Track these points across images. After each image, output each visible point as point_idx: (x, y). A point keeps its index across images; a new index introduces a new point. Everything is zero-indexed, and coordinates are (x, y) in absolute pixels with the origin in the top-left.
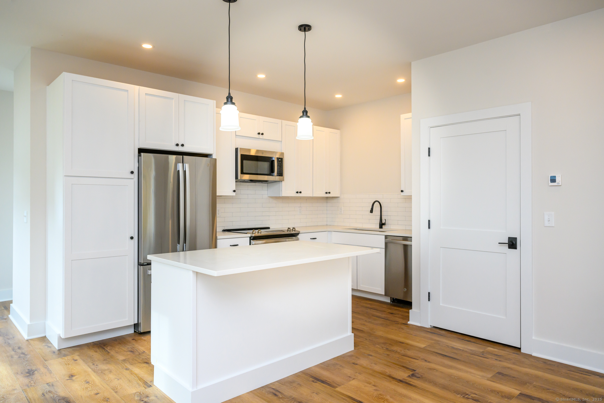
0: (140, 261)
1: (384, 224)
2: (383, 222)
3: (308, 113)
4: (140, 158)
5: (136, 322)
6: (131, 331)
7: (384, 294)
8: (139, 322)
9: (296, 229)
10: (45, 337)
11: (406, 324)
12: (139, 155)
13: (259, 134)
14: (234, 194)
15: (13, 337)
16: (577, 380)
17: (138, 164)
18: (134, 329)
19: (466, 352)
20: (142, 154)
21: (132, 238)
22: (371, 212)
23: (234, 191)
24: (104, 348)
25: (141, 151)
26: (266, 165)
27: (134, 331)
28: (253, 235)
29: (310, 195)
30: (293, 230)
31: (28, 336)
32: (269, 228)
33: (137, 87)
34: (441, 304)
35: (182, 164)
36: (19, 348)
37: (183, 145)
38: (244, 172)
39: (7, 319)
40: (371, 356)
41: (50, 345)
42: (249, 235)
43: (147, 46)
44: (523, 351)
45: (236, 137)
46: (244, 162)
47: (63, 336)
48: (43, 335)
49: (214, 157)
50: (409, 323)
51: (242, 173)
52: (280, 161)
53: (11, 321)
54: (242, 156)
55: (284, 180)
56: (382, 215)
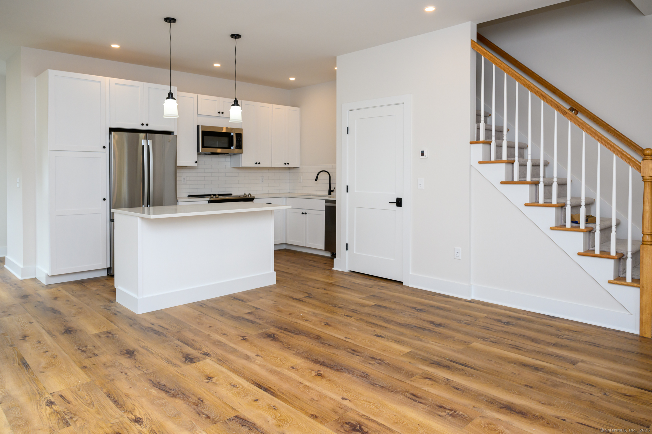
0: (111, 218)
1: (333, 191)
2: (332, 189)
3: (238, 103)
4: (110, 135)
5: (109, 267)
6: (105, 273)
7: (324, 249)
8: (111, 266)
9: (252, 195)
10: (36, 278)
11: (331, 270)
12: (110, 133)
13: (219, 113)
14: (196, 165)
15: (10, 279)
16: (425, 299)
17: (109, 140)
18: (108, 273)
19: (361, 285)
20: (112, 132)
21: (104, 199)
22: (315, 180)
23: (196, 162)
24: (82, 284)
25: (112, 130)
26: (226, 140)
27: (108, 274)
28: (211, 199)
29: (269, 165)
30: (249, 195)
31: (22, 277)
32: (231, 194)
33: (107, 79)
34: (355, 253)
35: (146, 140)
36: (15, 284)
37: (147, 125)
38: (205, 145)
39: (3, 268)
40: (286, 287)
41: (39, 283)
42: (208, 199)
43: (115, 46)
44: (404, 284)
45: (197, 116)
46: (205, 137)
47: (50, 274)
48: (34, 277)
49: (175, 134)
50: (333, 269)
51: (203, 146)
52: (239, 136)
53: (6, 269)
54: (203, 132)
55: (243, 153)
56: (331, 183)
